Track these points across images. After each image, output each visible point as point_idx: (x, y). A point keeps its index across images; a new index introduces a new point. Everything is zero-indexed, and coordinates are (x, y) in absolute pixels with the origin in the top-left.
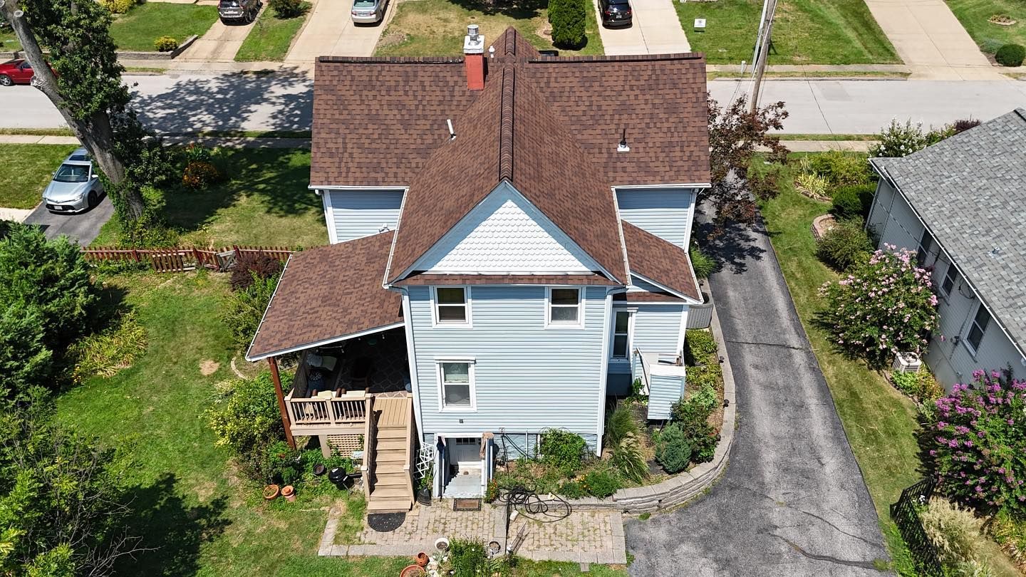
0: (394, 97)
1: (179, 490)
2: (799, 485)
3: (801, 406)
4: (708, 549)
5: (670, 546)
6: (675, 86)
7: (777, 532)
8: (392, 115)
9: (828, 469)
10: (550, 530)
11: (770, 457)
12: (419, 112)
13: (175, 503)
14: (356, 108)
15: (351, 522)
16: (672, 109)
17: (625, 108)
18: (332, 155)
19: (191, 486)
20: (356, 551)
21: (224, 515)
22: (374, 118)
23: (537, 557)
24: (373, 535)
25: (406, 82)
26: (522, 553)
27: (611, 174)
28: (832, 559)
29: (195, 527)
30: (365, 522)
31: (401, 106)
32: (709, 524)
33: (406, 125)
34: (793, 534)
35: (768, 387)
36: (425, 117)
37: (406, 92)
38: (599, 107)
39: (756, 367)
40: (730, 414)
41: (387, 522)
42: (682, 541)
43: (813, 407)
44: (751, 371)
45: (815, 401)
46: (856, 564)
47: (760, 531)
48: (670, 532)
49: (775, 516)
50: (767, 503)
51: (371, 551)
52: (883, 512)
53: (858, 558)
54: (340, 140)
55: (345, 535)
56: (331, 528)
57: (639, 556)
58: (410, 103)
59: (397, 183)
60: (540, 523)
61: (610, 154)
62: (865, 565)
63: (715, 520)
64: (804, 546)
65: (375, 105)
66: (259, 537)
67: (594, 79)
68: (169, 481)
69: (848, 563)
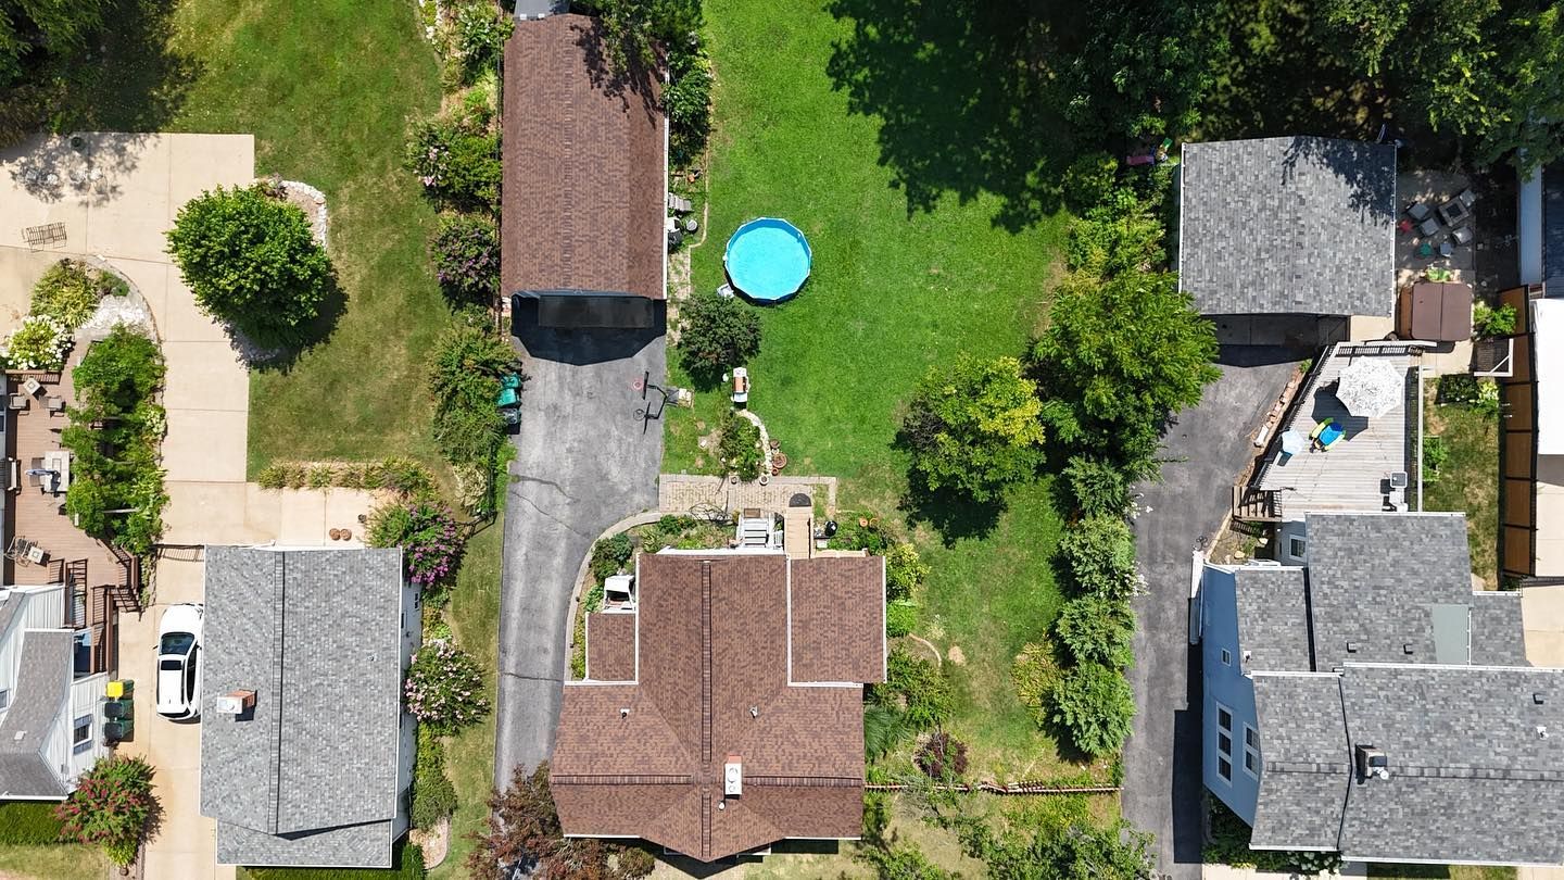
0: (801, 752)
1: (937, 536)
2: (546, 537)
3: (525, 609)
4: (612, 488)
5: (633, 489)
6: (577, 756)
7: (568, 500)
8: (802, 737)
9: (524, 550)
10: (703, 497)
11: (558, 561)
12: (780, 740)
13: (938, 526)
14: (830, 743)
15: (821, 500)
16: (583, 739)
17: (619, 740)
18: (848, 709)
19: (932, 539)
20: (814, 479)
21: (906, 514)
22: (816, 736)
23: (711, 478)
24: (808, 491)
25: (791, 762)
26: (717, 480)
27: (637, 693)
28: (542, 482)
29: (918, 505)
30: (813, 501)
31: (796, 744)
32: (607, 506)
33: (791, 730)
34: (560, 498)
35: (541, 629)
36: (776, 736)
37: (791, 754)
38: (639, 742)
39: (545, 651)
40: (577, 591)
41: (800, 501)
42: (626, 493)
43: (516, 608)
44: (550, 646)
45: (513, 615)
46: (529, 479)
47: (579, 500)
48: (631, 500)
49: (567, 511)
50: (569, 522)
51: (805, 479)
52: (501, 518)
53: (527, 483)
54: (842, 719)
55: (822, 491)
56: (832, 495)
57: (652, 483)
58: (787, 747)
59: (797, 688)
60: (708, 503)
61: (635, 707)
62: (525, 479)
63: (603, 509)
64: (555, 491)
65: (816, 745)
66: (875, 496)
67: (642, 762)
68: (947, 543)
69: (534, 480)
